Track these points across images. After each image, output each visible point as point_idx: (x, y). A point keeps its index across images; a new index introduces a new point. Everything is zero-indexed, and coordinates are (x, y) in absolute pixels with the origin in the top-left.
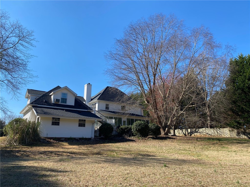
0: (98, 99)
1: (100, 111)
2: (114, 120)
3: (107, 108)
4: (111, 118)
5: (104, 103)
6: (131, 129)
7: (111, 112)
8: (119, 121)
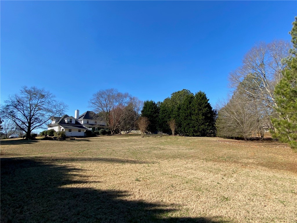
0: (83, 118)
1: (84, 124)
2: (91, 129)
3: (88, 122)
4: (90, 127)
5: (86, 120)
6: (99, 132)
7: (89, 124)
8: (94, 129)
